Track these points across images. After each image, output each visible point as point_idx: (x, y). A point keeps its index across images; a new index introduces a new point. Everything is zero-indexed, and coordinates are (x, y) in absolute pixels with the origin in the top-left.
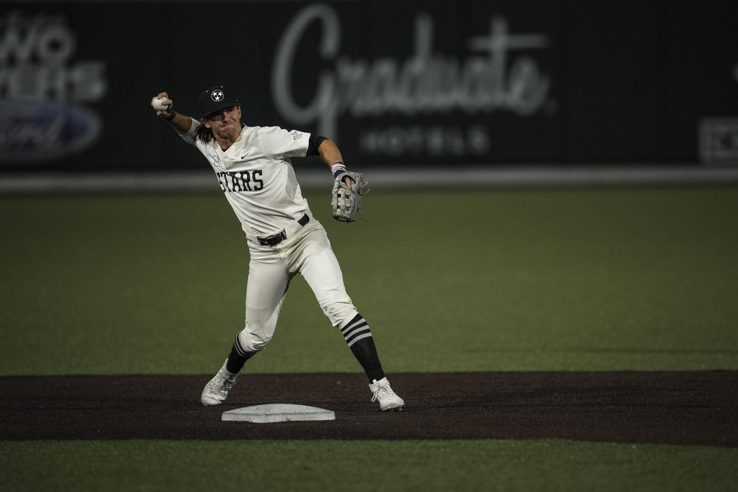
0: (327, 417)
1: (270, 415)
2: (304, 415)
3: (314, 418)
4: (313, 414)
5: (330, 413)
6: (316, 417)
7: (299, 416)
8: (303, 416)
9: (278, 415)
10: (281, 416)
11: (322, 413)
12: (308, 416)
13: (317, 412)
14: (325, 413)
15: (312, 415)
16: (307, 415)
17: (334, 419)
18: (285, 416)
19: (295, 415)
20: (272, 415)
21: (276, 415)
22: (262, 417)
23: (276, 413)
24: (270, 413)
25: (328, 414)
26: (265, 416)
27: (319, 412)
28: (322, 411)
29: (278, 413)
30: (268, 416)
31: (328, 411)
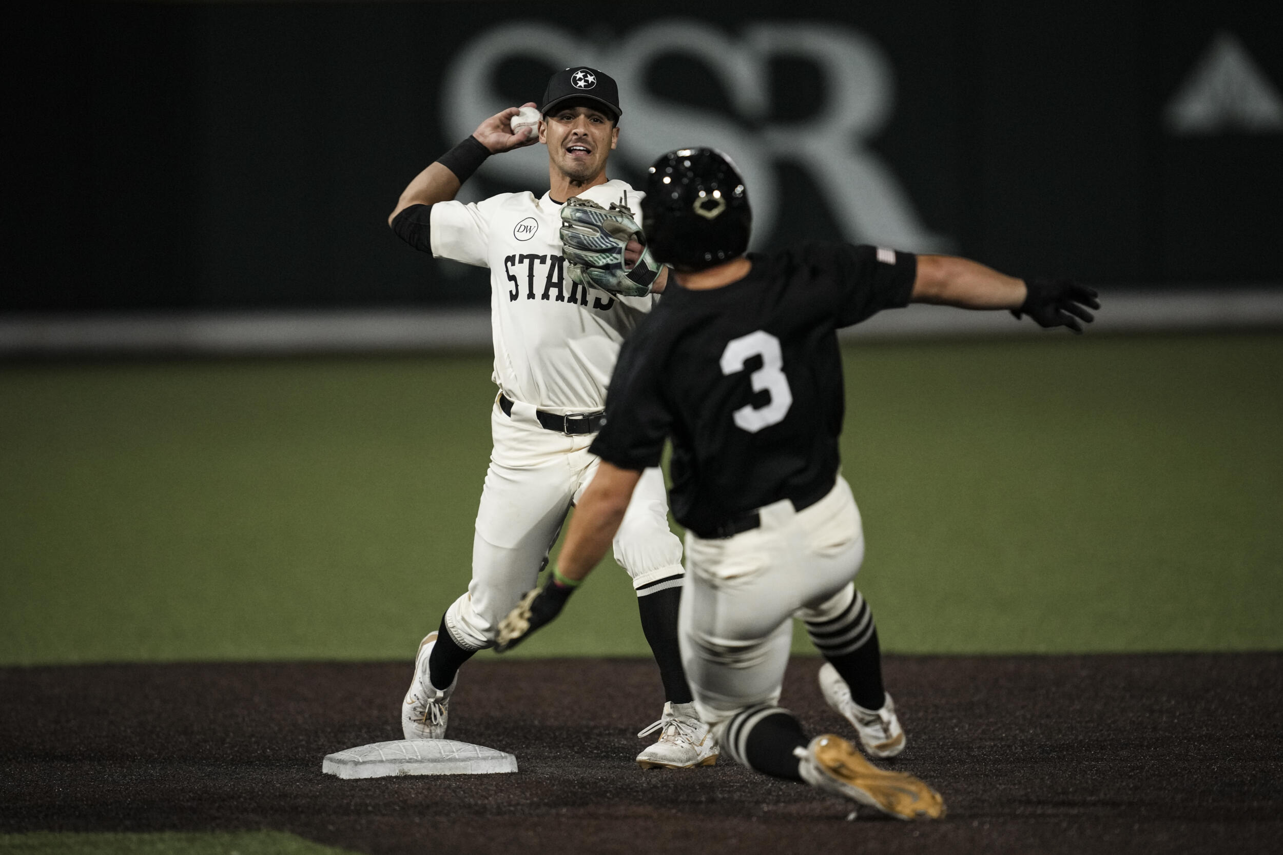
0: (495, 767)
1: (364, 763)
2: (443, 764)
3: (464, 768)
4: (463, 760)
5: (503, 758)
6: (470, 768)
7: (431, 765)
8: (439, 765)
9: (382, 764)
10: (388, 765)
11: (485, 759)
12: (452, 764)
13: (474, 758)
14: (492, 759)
15: (462, 764)
16: (450, 763)
17: (516, 770)
18: (397, 765)
19: (422, 764)
20: (369, 763)
21: (378, 764)
22: (349, 767)
23: (379, 759)
24: (365, 760)
25: (499, 761)
26: (353, 765)
27: (478, 757)
28: (487, 755)
29: (384, 759)
30: (359, 766)
31: (500, 755)
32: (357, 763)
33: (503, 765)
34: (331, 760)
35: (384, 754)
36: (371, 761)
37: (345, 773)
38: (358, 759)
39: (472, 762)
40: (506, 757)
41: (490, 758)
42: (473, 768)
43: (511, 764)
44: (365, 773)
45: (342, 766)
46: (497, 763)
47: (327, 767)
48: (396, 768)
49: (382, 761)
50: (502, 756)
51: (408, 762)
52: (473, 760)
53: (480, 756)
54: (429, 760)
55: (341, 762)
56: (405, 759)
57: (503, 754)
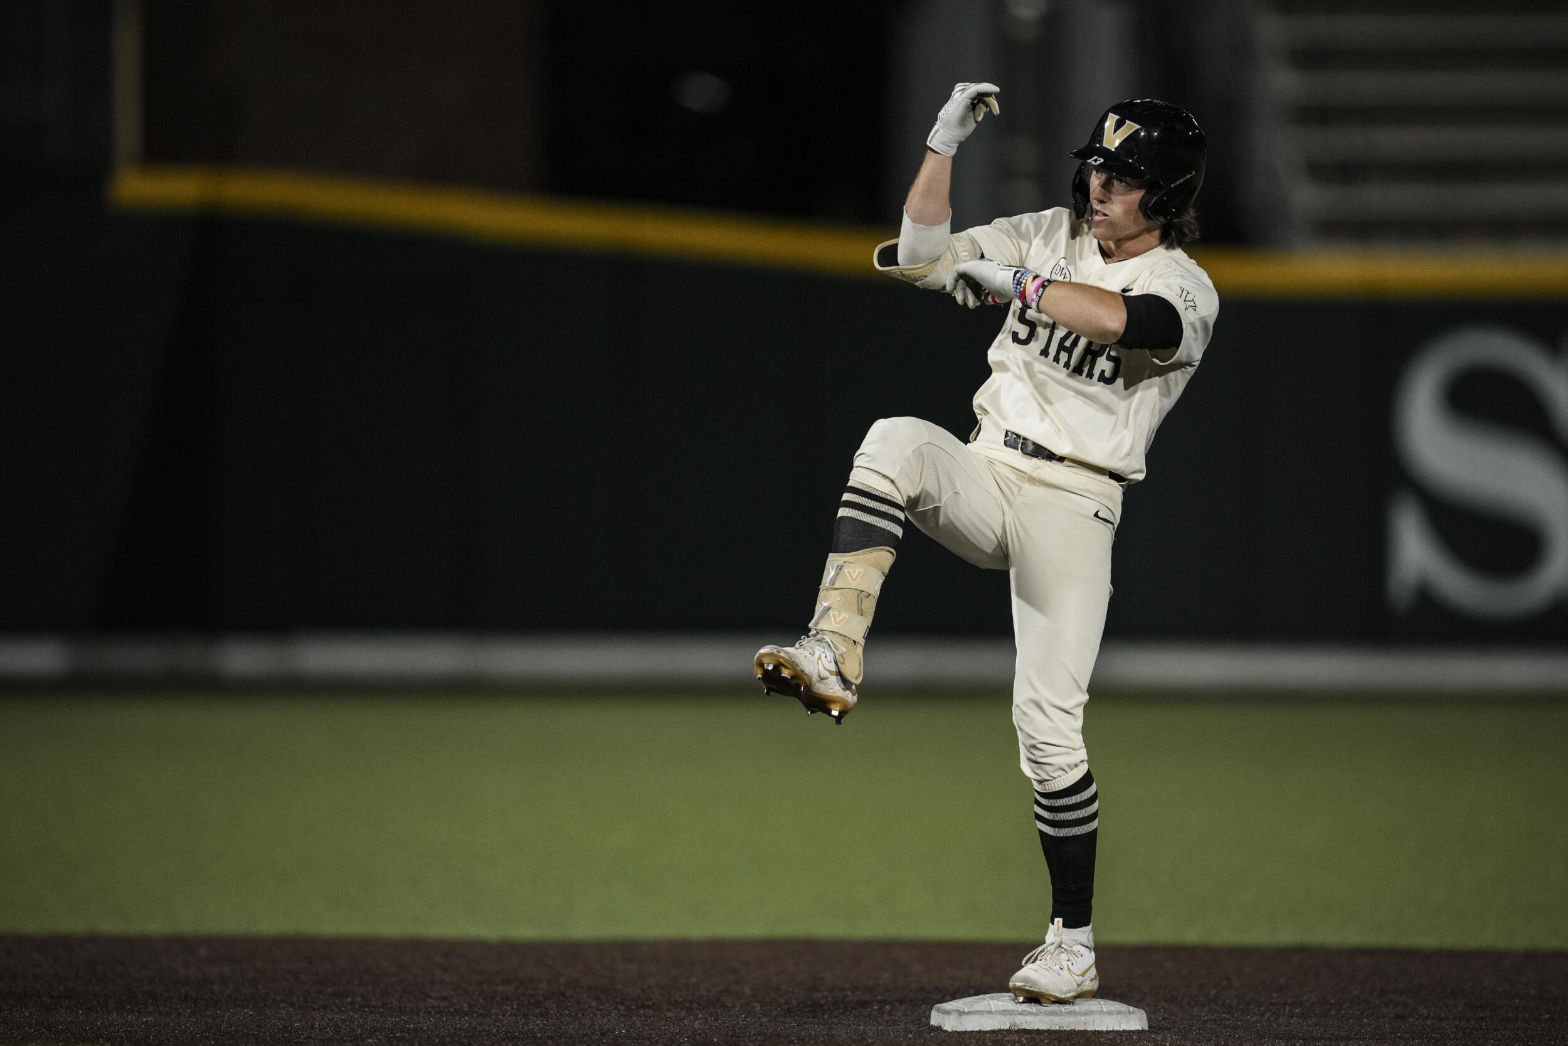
1: (970, 1013)
4: (1085, 1014)
5: (1130, 1013)
6: (1092, 1023)
7: (1048, 1019)
9: (991, 1015)
10: (998, 1017)
11: (1110, 1013)
14: (1119, 1013)
15: (1083, 1018)
17: (1146, 1028)
18: (1008, 1017)
19: (1037, 1017)
20: (975, 1014)
21: (986, 1015)
22: (952, 1017)
23: (989, 1009)
24: (972, 1010)
25: (1126, 1016)
26: (957, 1015)
27: (1102, 1011)
28: (1113, 1009)
29: (993, 1010)
30: (963, 1017)
31: (1127, 1010)
32: (961, 1013)
33: (1131, 1021)
34: (938, 1010)
35: (994, 1005)
36: (978, 1011)
37: (950, 1024)
38: (964, 1009)
39: (1096, 1016)
40: (1133, 1012)
41: (1116, 1013)
42: (1095, 1023)
43: (1140, 1020)
44: (971, 1024)
45: (946, 1017)
46: (1123, 1018)
47: (935, 1019)
48: (1006, 1020)
49: (991, 1012)
50: (1129, 1011)
51: (1021, 1014)
52: (1096, 1014)
53: (1105, 1009)
54: (1045, 1013)
55: (948, 1013)
56: (1018, 1011)
57: (1131, 1009)
